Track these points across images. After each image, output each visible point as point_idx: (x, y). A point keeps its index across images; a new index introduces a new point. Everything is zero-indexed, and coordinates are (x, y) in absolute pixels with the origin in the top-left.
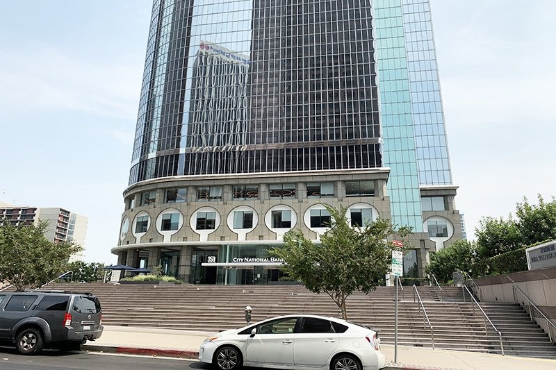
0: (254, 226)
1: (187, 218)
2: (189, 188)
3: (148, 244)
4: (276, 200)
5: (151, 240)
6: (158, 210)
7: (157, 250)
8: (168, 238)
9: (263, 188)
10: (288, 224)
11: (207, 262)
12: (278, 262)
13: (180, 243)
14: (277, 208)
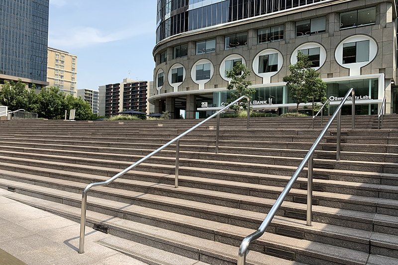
1: (189, 70)
2: (189, 43)
3: (164, 94)
4: (264, 44)
5: (166, 92)
6: (168, 66)
7: (170, 99)
8: (176, 89)
9: (251, 34)
10: (274, 68)
11: (201, 107)
12: (260, 104)
13: (185, 92)
14: (264, 53)
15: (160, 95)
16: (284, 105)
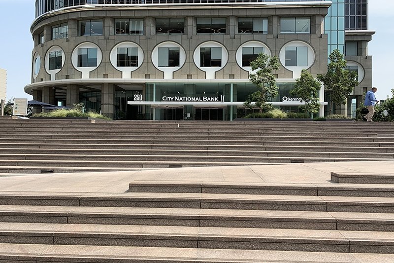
0: (181, 63)
2: (106, 19)
3: (64, 81)
4: (206, 36)
5: (67, 77)
6: (72, 44)
8: (86, 75)
10: (218, 63)
11: (133, 100)
12: (211, 101)
13: (101, 79)
14: (206, 45)
15: (54, 81)
16: (232, 103)
